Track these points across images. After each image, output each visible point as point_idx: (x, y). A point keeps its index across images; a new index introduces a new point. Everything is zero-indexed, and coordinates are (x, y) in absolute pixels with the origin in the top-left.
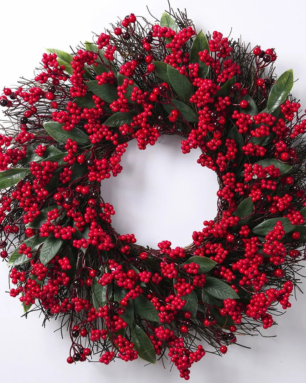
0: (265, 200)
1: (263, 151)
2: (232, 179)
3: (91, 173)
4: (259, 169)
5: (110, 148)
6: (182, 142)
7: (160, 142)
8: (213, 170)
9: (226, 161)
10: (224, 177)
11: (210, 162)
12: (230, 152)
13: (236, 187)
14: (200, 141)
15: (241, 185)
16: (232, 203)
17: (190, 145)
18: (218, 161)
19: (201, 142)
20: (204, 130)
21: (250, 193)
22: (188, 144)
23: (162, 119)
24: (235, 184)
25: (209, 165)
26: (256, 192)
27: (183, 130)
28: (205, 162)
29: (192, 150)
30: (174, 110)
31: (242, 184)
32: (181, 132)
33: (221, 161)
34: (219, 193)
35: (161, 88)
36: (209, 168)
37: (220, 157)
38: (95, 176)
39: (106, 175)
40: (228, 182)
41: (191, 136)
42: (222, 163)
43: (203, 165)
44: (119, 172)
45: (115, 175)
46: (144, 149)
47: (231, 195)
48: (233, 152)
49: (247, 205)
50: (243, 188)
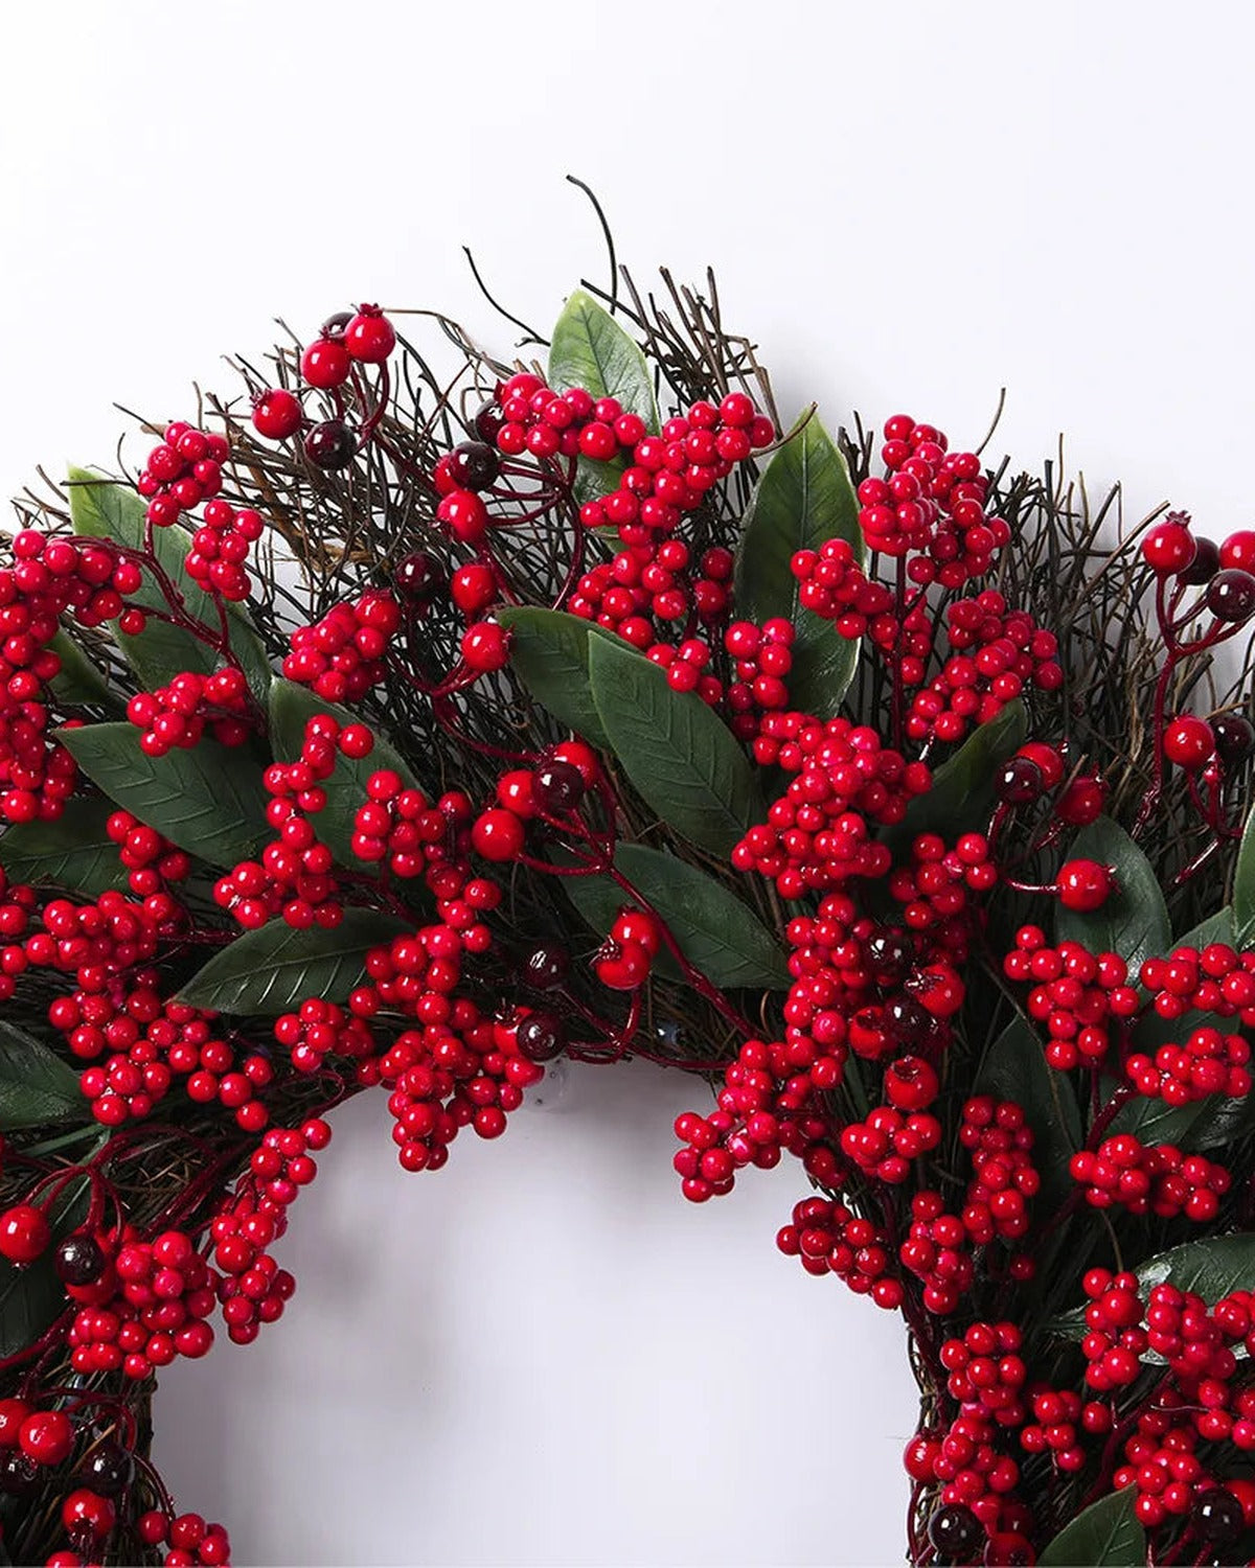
0: (1226, 1520)
1: (1204, 1185)
2: (1006, 1368)
3: (86, 1323)
4: (1188, 1322)
5: (220, 1148)
6: (684, 1125)
8: (884, 1303)
9: (963, 1247)
10: (951, 1352)
11: (865, 1256)
12: (994, 1192)
13: (1030, 1419)
14: (797, 1116)
15: (1064, 1405)
16: (1002, 1525)
17: (730, 1144)
18: (912, 1252)
19: (801, 1125)
20: (820, 1050)
21: (1122, 1460)
22: (719, 1139)
23: (554, 969)
24: (1023, 1394)
25: (856, 1272)
26: (1164, 1462)
27: (688, 1034)
28: (830, 1254)
29: (747, 1175)
30: (633, 910)
31: (1066, 1396)
32: (677, 1048)
33: (934, 1248)
34: (920, 1454)
35: (546, 780)
36: (857, 1288)
37: (930, 1223)
38: (113, 1340)
39: (187, 1336)
40: (981, 1384)
41: (741, 1084)
42: (941, 1260)
43: (817, 1269)
44: (273, 1317)
45: (242, 1333)
46: (435, 1165)
47: (1003, 1477)
48: (1010, 1193)
49: (1106, 1546)
50: (1076, 1424)
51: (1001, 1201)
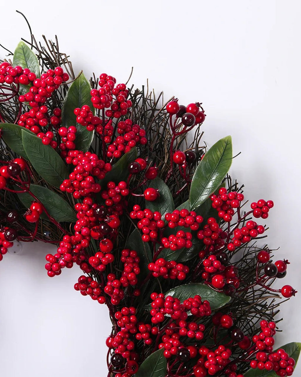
0: (186, 356)
1: (182, 271)
2: (131, 318)
4: (175, 305)
6: (48, 257)
7: (15, 252)
8: (101, 302)
9: (121, 288)
10: (117, 314)
11: (95, 290)
12: (128, 273)
13: (138, 332)
14: (78, 255)
15: (147, 328)
16: (131, 359)
17: (60, 262)
18: (107, 289)
19: (79, 257)
20: (84, 237)
21: (161, 341)
22: (57, 261)
23: (15, 217)
24: (136, 326)
25: (94, 295)
26: (171, 342)
27: (52, 234)
28: (86, 290)
29: (64, 270)
30: (35, 202)
31: (147, 325)
32: (49, 238)
33: (113, 288)
34: (110, 341)
35: (11, 168)
36: (94, 299)
37: (112, 281)
40: (125, 323)
41: (63, 246)
42: (114, 291)
43: (84, 294)
47: (130, 346)
48: (132, 273)
49: (157, 363)
50: (150, 332)
51: (130, 276)
